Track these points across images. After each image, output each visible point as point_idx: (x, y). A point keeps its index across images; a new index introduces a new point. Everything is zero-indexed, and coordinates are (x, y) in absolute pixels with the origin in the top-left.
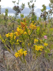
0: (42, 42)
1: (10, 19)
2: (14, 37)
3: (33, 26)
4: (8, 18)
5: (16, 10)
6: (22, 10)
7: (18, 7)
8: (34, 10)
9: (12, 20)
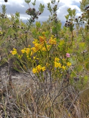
0: (65, 62)
1: (22, 28)
2: (30, 52)
3: (52, 40)
4: (19, 27)
5: (31, 15)
6: (40, 14)
7: (34, 9)
8: (56, 15)
9: (24, 30)
